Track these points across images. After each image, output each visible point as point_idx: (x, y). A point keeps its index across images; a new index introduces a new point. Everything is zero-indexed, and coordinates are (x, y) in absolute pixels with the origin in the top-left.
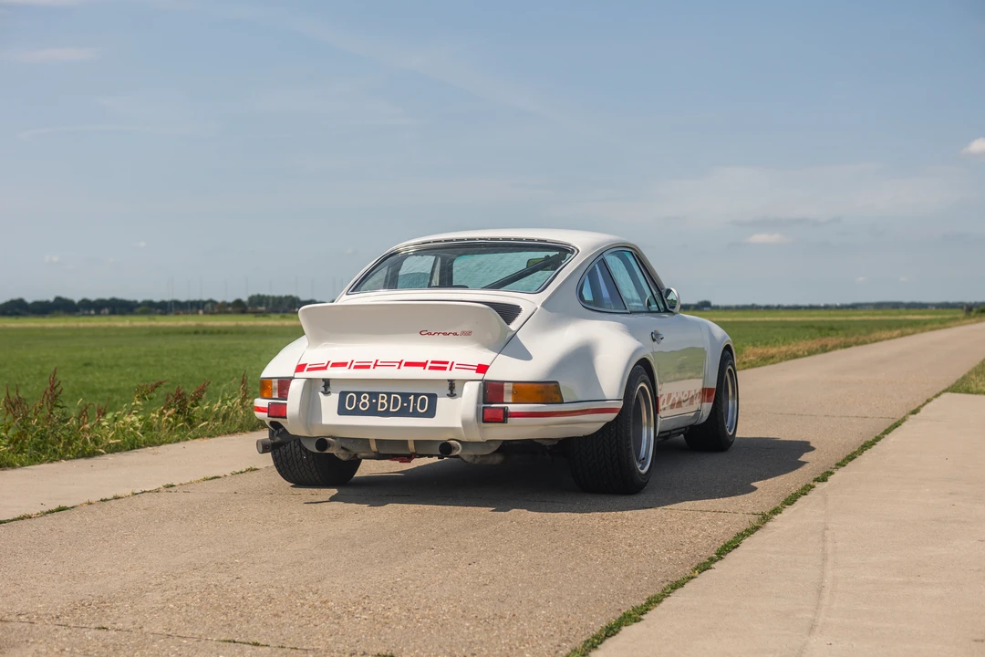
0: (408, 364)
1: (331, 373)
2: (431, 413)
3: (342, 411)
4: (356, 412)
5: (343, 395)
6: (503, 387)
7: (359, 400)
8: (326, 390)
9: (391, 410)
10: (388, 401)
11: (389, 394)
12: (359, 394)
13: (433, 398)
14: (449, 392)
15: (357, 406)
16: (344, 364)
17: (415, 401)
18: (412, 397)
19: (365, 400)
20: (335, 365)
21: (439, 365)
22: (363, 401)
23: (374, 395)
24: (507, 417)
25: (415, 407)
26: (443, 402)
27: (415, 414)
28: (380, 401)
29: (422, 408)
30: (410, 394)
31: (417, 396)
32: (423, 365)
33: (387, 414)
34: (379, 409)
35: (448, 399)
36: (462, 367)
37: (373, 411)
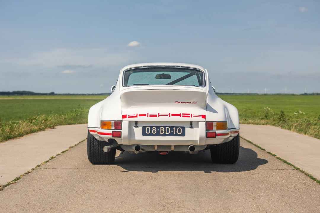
0: (173, 115)
1: (139, 119)
2: (183, 134)
3: (144, 134)
4: (151, 134)
5: (144, 128)
6: (213, 123)
7: (151, 130)
8: (136, 125)
9: (166, 133)
10: (165, 130)
11: (165, 127)
12: (151, 127)
13: (184, 128)
14: (190, 126)
15: (151, 132)
16: (145, 115)
17: (176, 130)
18: (175, 128)
19: (154, 129)
20: (140, 115)
21: (186, 115)
22: (153, 130)
23: (158, 128)
24: (216, 135)
25: (176, 132)
26: (188, 130)
27: (177, 135)
28: (161, 130)
29: (179, 132)
30: (174, 127)
31: (177, 127)
32: (180, 115)
33: (164, 135)
34: (161, 133)
35: (190, 129)
36: (196, 116)
37: (158, 134)
